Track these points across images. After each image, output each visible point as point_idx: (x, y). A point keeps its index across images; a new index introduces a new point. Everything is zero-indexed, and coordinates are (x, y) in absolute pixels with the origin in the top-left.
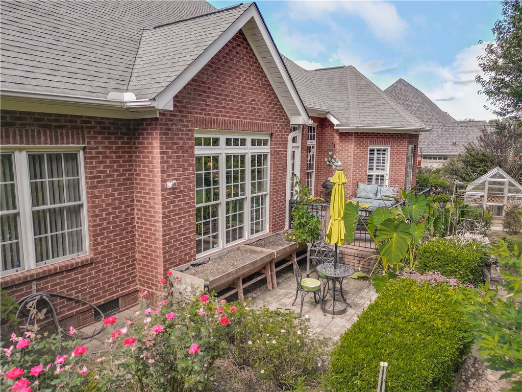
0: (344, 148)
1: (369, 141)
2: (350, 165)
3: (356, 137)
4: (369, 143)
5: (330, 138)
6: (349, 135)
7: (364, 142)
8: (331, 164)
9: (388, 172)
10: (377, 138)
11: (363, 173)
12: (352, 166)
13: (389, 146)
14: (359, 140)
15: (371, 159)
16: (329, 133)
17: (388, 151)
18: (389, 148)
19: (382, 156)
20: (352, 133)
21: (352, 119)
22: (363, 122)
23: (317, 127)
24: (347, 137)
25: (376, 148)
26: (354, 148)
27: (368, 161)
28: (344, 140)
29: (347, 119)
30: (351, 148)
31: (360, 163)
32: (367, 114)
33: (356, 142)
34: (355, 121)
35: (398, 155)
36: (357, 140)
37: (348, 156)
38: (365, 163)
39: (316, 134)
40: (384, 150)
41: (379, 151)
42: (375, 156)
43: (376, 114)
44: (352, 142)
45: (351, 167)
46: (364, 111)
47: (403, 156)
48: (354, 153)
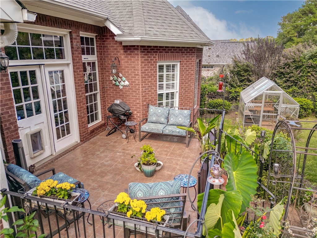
0: (130, 65)
1: (157, 56)
2: (138, 85)
3: (143, 52)
4: (157, 58)
5: (113, 52)
6: (135, 49)
7: (152, 58)
8: (118, 83)
9: (178, 90)
10: (165, 52)
11: (153, 93)
12: (141, 86)
13: (178, 62)
14: (146, 55)
15: (161, 77)
16: (112, 47)
17: (177, 67)
18: (179, 64)
19: (171, 73)
20: (138, 46)
21: (136, 29)
22: (149, 32)
23: (96, 38)
24: (133, 52)
25: (165, 64)
26: (141, 65)
27: (158, 79)
28: (129, 54)
29: (131, 28)
30: (138, 65)
31: (149, 82)
32: (153, 23)
33: (143, 57)
34: (140, 31)
35: (187, 71)
36: (144, 55)
37: (135, 75)
38: (154, 81)
39: (95, 47)
40: (173, 66)
41: (168, 66)
42: (165, 73)
43: (164, 24)
44: (138, 57)
45: (139, 87)
46: (151, 20)
47: (192, 72)
48: (142, 70)
